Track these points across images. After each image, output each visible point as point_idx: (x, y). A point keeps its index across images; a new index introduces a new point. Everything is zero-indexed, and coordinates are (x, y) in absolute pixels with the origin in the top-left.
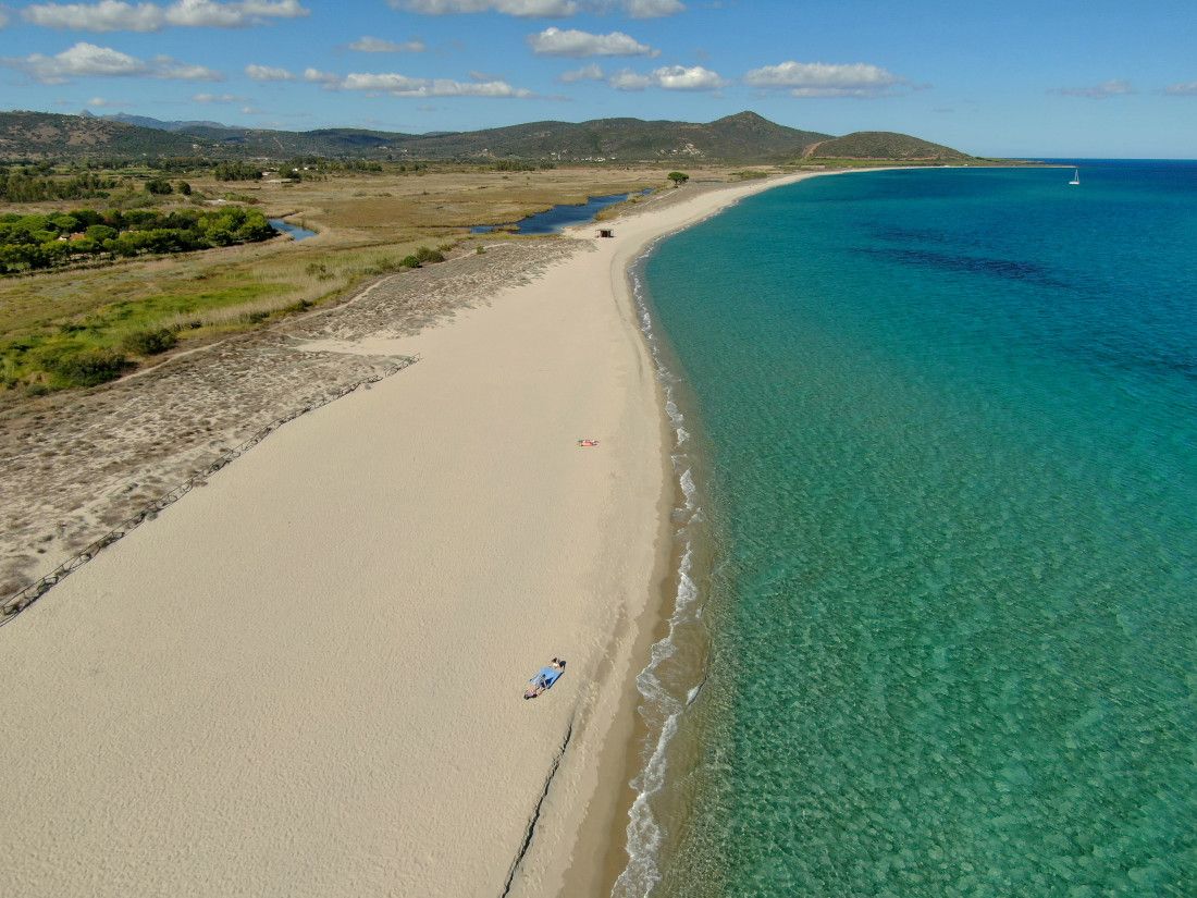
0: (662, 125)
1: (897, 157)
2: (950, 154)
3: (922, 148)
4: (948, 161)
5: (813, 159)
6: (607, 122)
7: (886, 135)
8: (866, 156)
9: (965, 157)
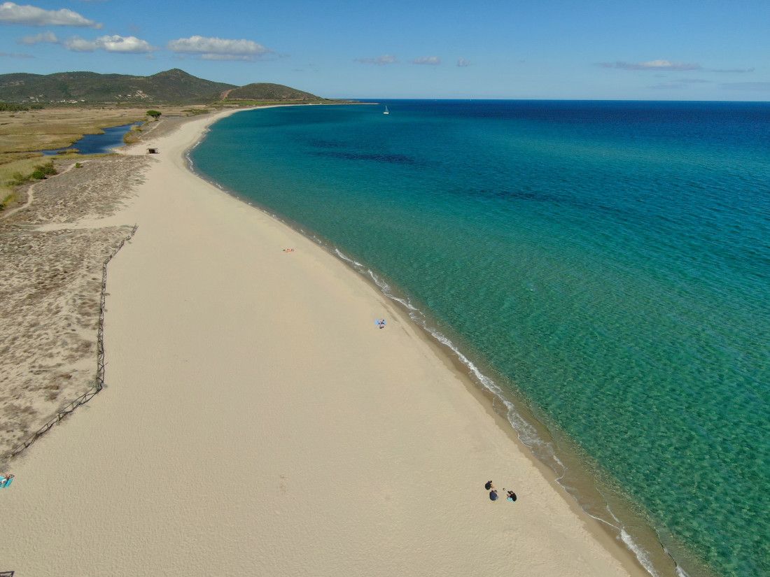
0: (114, 77)
1: (280, 99)
2: (310, 97)
3: (294, 94)
4: (310, 101)
5: (228, 100)
6: (70, 74)
7: (271, 85)
8: (262, 98)
9: (319, 99)
